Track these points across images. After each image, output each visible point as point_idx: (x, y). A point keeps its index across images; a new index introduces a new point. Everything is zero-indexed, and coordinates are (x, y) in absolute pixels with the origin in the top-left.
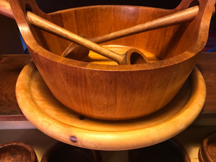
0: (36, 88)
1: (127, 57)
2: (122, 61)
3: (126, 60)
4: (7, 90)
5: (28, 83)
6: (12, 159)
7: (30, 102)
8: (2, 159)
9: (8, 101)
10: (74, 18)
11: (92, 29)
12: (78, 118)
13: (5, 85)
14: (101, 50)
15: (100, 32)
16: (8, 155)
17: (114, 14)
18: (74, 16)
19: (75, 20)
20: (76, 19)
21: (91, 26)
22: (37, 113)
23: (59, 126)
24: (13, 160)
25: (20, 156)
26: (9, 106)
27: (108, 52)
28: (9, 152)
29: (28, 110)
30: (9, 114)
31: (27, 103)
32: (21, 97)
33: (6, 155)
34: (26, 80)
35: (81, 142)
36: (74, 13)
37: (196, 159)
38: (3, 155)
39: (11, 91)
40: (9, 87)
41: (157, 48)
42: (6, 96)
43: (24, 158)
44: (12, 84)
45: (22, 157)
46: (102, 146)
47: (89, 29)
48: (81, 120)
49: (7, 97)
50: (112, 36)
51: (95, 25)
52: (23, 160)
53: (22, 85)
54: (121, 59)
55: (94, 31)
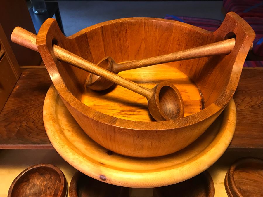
0: (63, 115)
1: (156, 94)
2: (151, 98)
3: (155, 98)
4: (34, 114)
5: (55, 110)
6: (42, 178)
7: (59, 136)
8: (32, 179)
9: (36, 128)
10: (101, 35)
11: (120, 44)
12: (107, 153)
13: (31, 108)
14: (130, 86)
15: (129, 47)
16: (37, 175)
17: (145, 29)
18: (101, 33)
19: (101, 37)
20: (103, 36)
21: (119, 42)
22: (67, 149)
23: (89, 164)
24: (42, 180)
25: (49, 176)
26: (37, 134)
27: (137, 87)
28: (38, 173)
29: (58, 145)
30: (39, 144)
31: (57, 137)
32: (50, 129)
33: (35, 175)
34: (53, 107)
35: (109, 180)
36: (100, 30)
37: (222, 183)
38: (32, 175)
39: (37, 116)
40: (35, 111)
41: (191, 69)
42: (33, 122)
43: (53, 178)
44: (37, 107)
45: (51, 176)
46: (129, 185)
47: (116, 44)
48: (110, 155)
49: (34, 124)
50: (141, 63)
51: (123, 40)
52: (52, 179)
53: (50, 114)
54: (150, 96)
55: (122, 47)
